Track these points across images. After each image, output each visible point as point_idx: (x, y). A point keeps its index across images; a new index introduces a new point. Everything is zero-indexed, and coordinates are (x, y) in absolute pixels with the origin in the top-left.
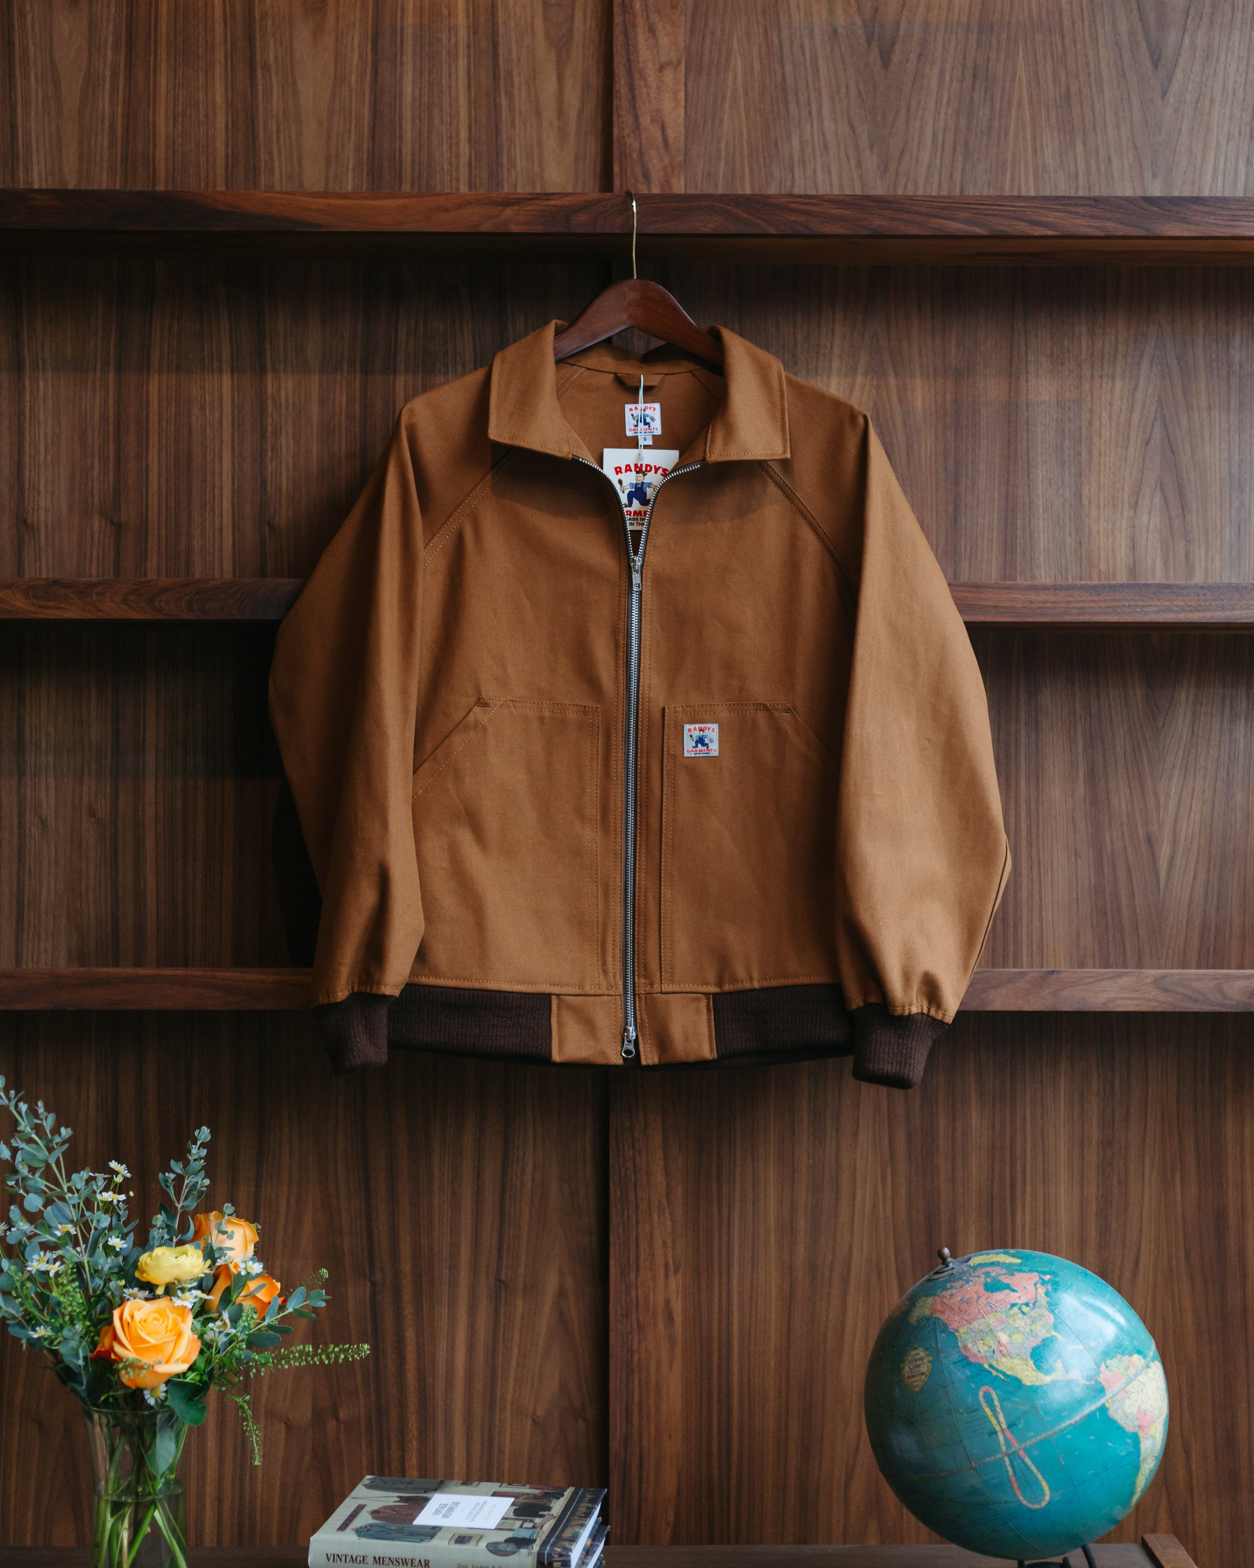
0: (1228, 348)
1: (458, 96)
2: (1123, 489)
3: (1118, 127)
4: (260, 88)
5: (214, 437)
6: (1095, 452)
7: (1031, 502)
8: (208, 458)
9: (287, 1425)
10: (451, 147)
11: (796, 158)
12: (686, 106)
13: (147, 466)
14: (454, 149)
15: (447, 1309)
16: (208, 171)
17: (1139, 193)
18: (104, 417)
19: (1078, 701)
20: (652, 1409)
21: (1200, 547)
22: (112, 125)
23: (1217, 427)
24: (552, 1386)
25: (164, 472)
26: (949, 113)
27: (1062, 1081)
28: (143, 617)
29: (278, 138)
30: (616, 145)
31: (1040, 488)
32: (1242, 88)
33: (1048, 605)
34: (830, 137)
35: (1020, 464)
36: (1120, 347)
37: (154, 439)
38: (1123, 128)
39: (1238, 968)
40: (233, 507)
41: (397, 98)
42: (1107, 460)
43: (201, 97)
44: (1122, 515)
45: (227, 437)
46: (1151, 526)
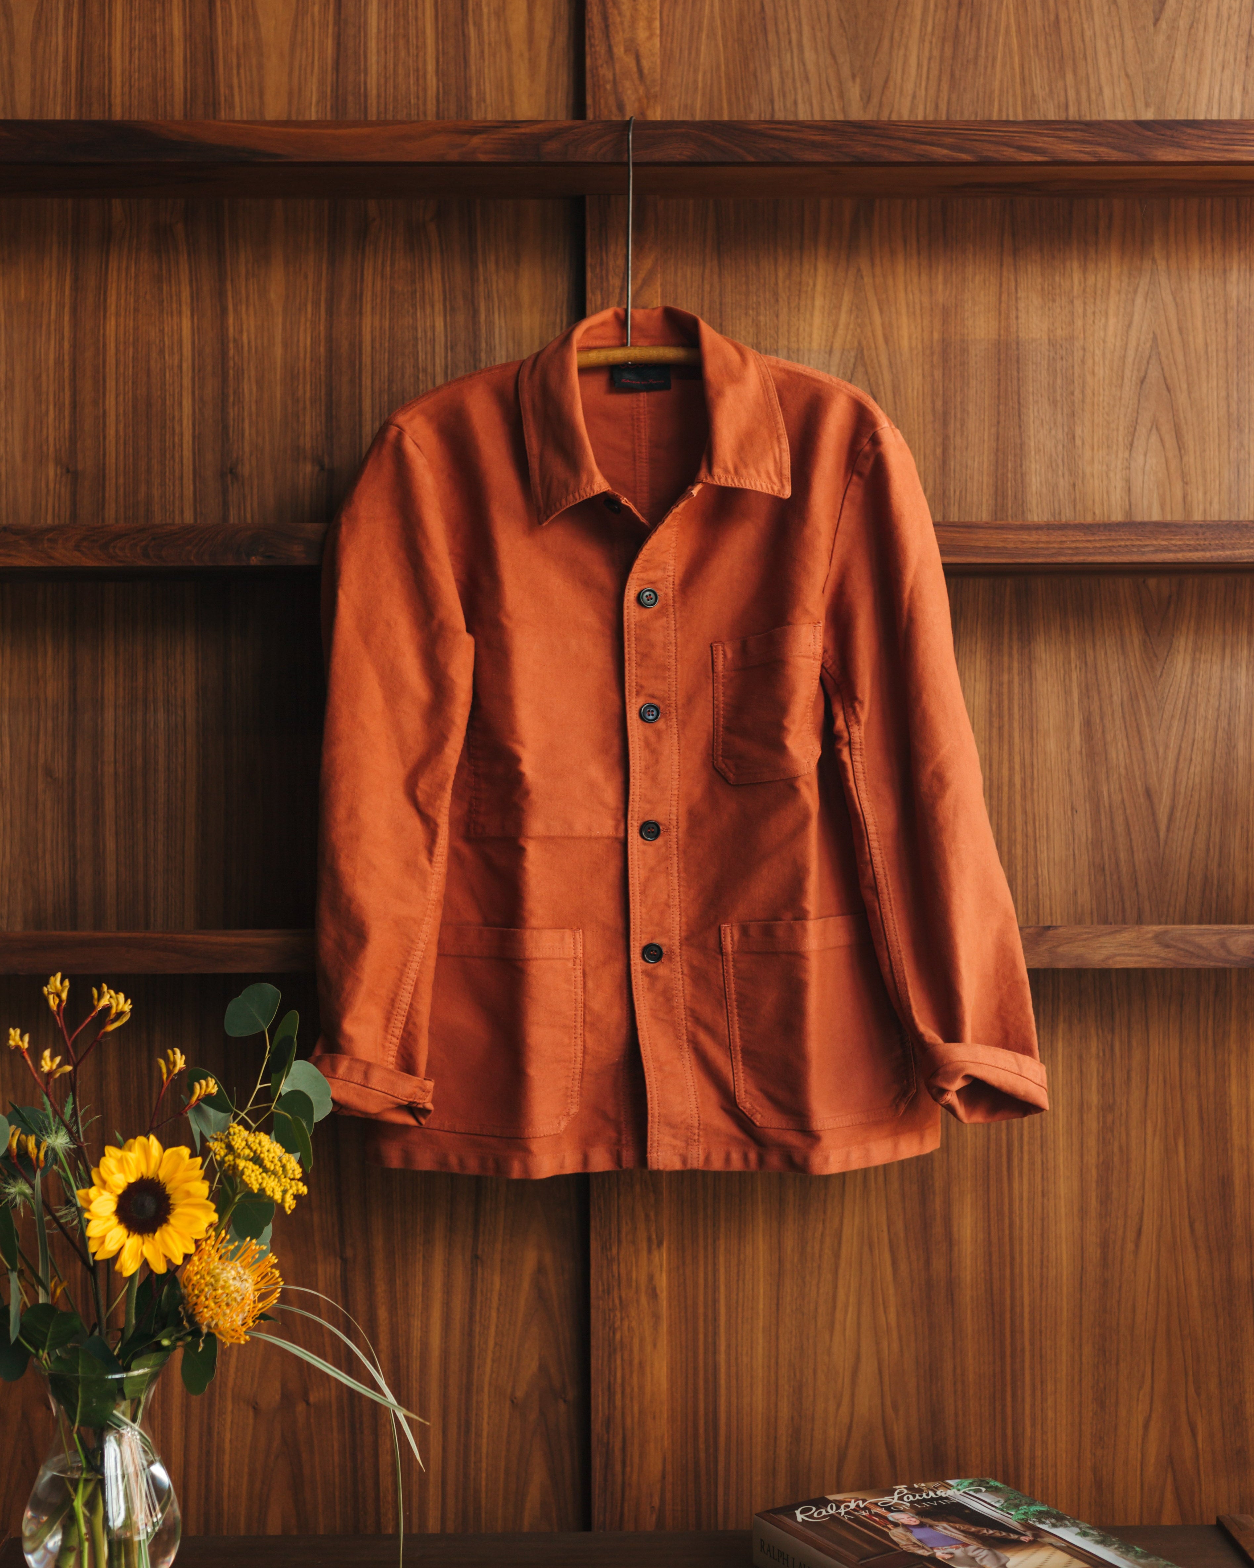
0: (1225, 283)
1: (424, 27)
2: (1118, 430)
3: (1109, 54)
4: (219, 21)
5: (173, 382)
6: (1089, 392)
7: (1022, 444)
8: (168, 402)
9: (254, 1408)
10: (418, 80)
11: (776, 92)
12: (661, 35)
13: (104, 412)
14: (421, 81)
15: (421, 1288)
16: (165, 107)
17: (1131, 117)
18: (59, 362)
19: (1073, 649)
20: (636, 1389)
21: (1198, 489)
22: (66, 60)
23: (1215, 364)
24: (530, 1367)
25: (121, 418)
26: (934, 41)
27: (1060, 1045)
28: (96, 564)
29: (238, 73)
30: (588, 76)
31: (1032, 428)
32: (1237, 14)
33: (1041, 545)
34: (811, 67)
35: (1011, 404)
36: (1113, 282)
37: (111, 384)
38: (1114, 56)
39: (1240, 923)
40: (194, 454)
41: (362, 29)
42: (1101, 399)
43: (158, 30)
44: (1117, 456)
45: (187, 382)
46: (1147, 467)
